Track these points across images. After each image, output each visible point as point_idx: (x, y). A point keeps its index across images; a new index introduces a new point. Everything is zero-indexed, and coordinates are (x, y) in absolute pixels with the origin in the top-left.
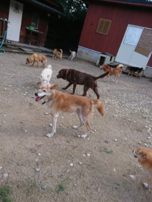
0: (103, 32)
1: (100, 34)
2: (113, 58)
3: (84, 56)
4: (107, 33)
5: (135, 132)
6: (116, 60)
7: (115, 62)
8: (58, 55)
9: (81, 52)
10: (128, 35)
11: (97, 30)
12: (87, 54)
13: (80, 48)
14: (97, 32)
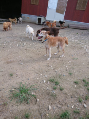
0: (35, 3)
1: (33, 4)
2: (45, 18)
3: (27, 20)
4: (38, 3)
5: (79, 50)
6: (47, 19)
7: (46, 20)
8: (14, 21)
9: (24, 17)
10: (50, 3)
11: (31, 2)
12: (29, 18)
13: (23, 15)
14: (31, 3)
